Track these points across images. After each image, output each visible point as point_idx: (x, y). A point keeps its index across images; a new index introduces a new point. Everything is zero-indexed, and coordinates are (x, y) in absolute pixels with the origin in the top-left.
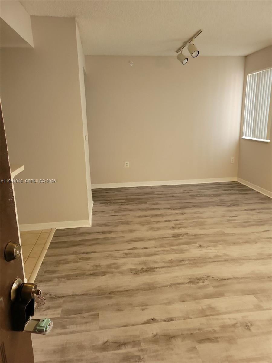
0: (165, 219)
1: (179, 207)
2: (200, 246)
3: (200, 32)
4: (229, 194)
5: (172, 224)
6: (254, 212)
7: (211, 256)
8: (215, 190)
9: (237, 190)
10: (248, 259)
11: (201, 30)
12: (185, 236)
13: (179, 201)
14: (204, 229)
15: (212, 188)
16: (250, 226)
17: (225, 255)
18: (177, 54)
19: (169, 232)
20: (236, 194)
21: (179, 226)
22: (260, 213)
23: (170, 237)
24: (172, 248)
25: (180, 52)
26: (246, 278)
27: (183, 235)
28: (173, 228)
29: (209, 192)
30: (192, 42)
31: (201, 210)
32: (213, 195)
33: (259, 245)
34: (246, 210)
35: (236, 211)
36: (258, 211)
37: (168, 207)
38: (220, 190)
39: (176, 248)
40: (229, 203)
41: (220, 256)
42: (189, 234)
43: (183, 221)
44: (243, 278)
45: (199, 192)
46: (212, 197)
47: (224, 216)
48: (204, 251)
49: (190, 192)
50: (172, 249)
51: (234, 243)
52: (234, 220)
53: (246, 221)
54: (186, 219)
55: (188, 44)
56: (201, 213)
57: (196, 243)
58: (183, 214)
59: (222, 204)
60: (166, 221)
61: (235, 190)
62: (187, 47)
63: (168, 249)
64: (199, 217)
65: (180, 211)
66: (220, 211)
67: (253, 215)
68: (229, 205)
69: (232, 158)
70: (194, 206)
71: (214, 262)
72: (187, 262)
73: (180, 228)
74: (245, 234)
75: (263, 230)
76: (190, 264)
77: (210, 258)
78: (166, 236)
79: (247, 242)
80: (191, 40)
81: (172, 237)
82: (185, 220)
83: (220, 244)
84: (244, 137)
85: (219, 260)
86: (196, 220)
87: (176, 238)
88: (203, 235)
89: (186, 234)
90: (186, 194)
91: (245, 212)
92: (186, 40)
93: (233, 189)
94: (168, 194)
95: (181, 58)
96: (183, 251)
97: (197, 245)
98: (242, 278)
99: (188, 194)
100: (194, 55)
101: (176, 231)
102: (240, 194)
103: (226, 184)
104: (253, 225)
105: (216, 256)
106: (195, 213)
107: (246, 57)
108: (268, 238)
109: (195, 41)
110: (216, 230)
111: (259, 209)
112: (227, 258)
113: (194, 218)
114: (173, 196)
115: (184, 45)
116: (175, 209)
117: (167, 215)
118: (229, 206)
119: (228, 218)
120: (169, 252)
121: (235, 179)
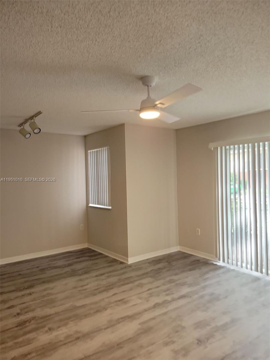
0: (7, 305)
1: (26, 287)
2: (50, 329)
3: (39, 113)
4: (81, 262)
5: (17, 310)
6: (103, 277)
7: (62, 338)
8: (67, 259)
9: (89, 256)
10: (98, 330)
11: (40, 112)
12: (32, 322)
13: (26, 279)
14: (54, 307)
15: (64, 258)
16: (100, 292)
17: (77, 332)
18: (19, 128)
19: (12, 322)
20: (87, 260)
21: (26, 310)
22: (109, 277)
23: (14, 328)
24: (16, 341)
25: (22, 127)
26: (97, 353)
27: (29, 321)
28: (18, 314)
29: (60, 263)
30: (33, 121)
31: (51, 285)
32: (64, 266)
33: (109, 311)
34: (97, 276)
35: (87, 278)
36: (107, 275)
37: (13, 288)
38: (72, 258)
39: (20, 339)
40: (80, 272)
41: (71, 335)
42: (37, 318)
43: (31, 303)
44: (95, 354)
45: (49, 265)
46: (63, 267)
47: (75, 288)
48: (55, 333)
49: (40, 266)
50: (16, 343)
51: (86, 316)
52: (85, 289)
53: (96, 288)
54: (34, 300)
55: (30, 121)
56: (52, 289)
57: (44, 327)
58: (30, 294)
59: (73, 273)
60: (9, 308)
61: (86, 257)
62: (28, 124)
63: (10, 344)
64: (49, 294)
65: (28, 291)
66: (71, 282)
67: (103, 280)
68: (81, 273)
69: (81, 225)
70: (44, 282)
71: (65, 344)
72: (33, 355)
73: (27, 312)
74: (96, 303)
75: (112, 294)
76: (37, 355)
77: (61, 341)
78: (8, 328)
79: (98, 311)
80: (32, 118)
81: (16, 327)
82: (32, 301)
83: (72, 321)
84: (90, 205)
85: (70, 340)
86: (45, 299)
87: (21, 327)
88: (53, 314)
89: (34, 318)
90: (34, 270)
91: (96, 278)
92: (27, 118)
93: (84, 256)
94: (13, 273)
95: (23, 133)
96: (29, 342)
97: (46, 329)
98: (93, 355)
99: (37, 268)
100: (36, 131)
101: (22, 318)
102: (91, 260)
103: (78, 252)
104: (103, 291)
105: (68, 337)
106: (45, 290)
107: (85, 137)
108: (116, 302)
109: (36, 120)
110: (67, 305)
111: (108, 273)
112: (79, 335)
113: (44, 296)
114: (20, 275)
115: (25, 121)
116: (21, 290)
117: (11, 300)
118: (80, 275)
119: (80, 289)
120: (12, 348)
121: (85, 246)
